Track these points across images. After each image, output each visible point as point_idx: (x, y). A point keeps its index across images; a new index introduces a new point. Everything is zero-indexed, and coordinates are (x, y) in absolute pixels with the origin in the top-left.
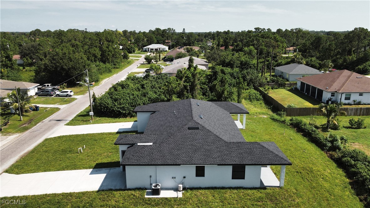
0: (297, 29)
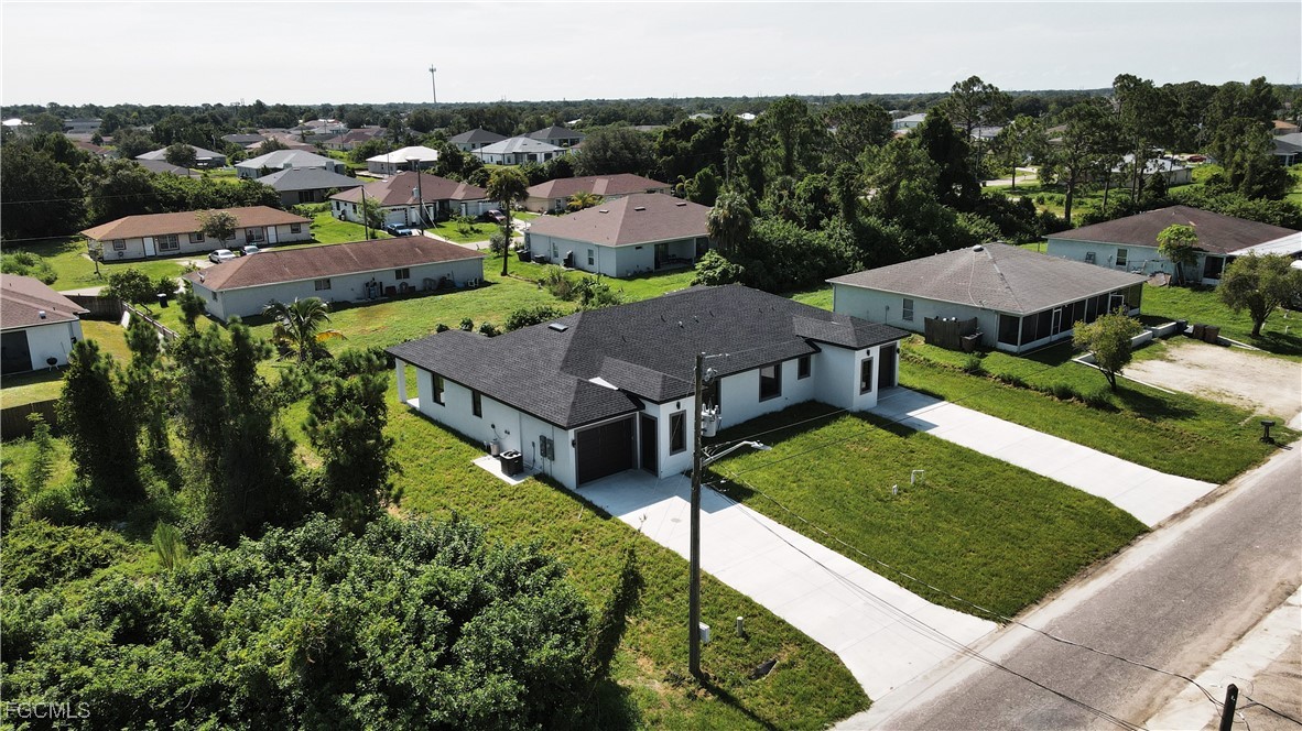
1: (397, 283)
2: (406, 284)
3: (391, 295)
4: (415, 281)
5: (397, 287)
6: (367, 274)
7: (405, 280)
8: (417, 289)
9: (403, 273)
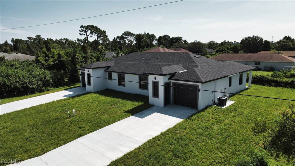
0: (65, 39)
7: (258, 66)
9: (257, 63)
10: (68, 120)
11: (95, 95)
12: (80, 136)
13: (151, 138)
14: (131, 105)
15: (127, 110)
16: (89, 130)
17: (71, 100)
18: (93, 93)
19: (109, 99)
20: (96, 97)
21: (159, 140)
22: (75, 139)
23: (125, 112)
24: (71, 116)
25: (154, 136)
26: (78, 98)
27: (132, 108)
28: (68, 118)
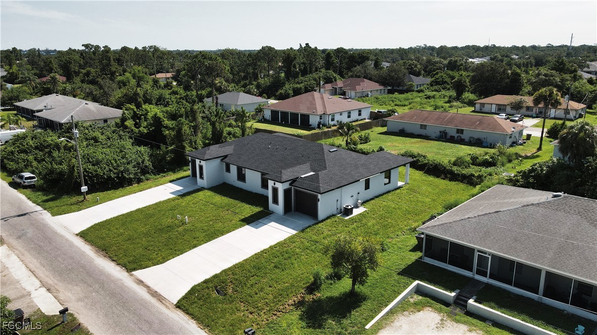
1: (456, 135)
2: (460, 137)
3: (452, 140)
4: (465, 136)
5: (456, 137)
6: (443, 127)
7: (461, 135)
8: (466, 140)
9: (460, 131)
10: (181, 229)
11: (209, 193)
12: (195, 246)
13: (259, 251)
14: (249, 210)
15: (243, 217)
16: (203, 240)
17: (181, 200)
18: (206, 189)
19: (226, 200)
20: (209, 197)
21: (266, 253)
22: (191, 249)
23: (240, 221)
24: (184, 223)
25: (262, 249)
26: (188, 198)
27: (249, 215)
28: (180, 226)
